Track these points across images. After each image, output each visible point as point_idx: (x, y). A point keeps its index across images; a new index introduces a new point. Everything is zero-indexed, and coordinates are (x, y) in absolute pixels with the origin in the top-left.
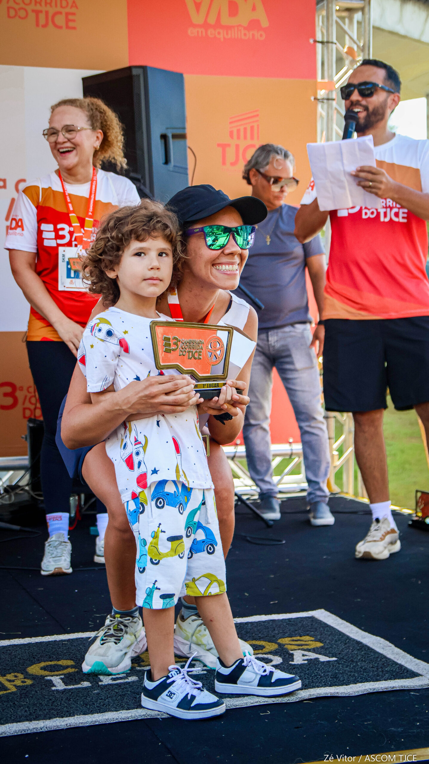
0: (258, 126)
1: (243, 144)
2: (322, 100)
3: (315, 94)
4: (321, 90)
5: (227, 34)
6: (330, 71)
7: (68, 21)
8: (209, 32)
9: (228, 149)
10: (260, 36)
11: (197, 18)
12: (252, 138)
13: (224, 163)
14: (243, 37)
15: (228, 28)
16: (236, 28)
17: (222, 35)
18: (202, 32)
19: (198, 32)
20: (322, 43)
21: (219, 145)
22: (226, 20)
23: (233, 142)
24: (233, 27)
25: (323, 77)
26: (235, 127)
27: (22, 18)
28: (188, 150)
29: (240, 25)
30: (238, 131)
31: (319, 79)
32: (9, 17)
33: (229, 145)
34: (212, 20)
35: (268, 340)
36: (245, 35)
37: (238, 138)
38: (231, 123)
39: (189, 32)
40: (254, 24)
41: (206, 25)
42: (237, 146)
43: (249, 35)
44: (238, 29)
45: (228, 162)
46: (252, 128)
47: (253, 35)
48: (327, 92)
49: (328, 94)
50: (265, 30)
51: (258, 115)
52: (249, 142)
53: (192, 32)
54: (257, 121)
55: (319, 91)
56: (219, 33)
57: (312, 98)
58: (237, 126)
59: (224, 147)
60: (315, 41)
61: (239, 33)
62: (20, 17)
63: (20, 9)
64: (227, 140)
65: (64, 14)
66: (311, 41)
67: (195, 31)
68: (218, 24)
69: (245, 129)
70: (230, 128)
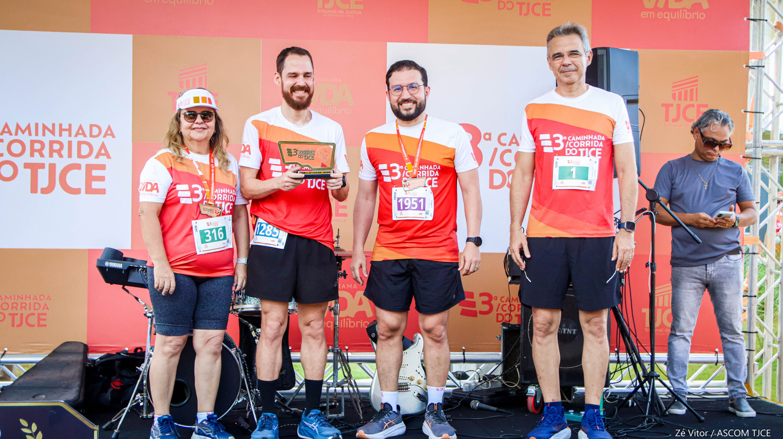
0: (697, 88)
1: (683, 104)
2: (752, 67)
3: (748, 62)
4: (752, 59)
5: (673, 16)
6: (761, 43)
7: (544, 10)
8: (658, 15)
9: (670, 108)
10: (702, 16)
11: (649, 5)
12: (692, 99)
13: (667, 119)
14: (686, 17)
15: (675, 10)
16: (681, 10)
17: (669, 16)
18: (652, 15)
19: (649, 14)
20: (753, 20)
21: (663, 105)
22: (672, 5)
23: (675, 103)
24: (679, 10)
25: (754, 48)
26: (677, 90)
27: (509, 9)
28: (640, 113)
29: (684, 8)
30: (680, 94)
31: (751, 51)
32: (499, 8)
33: (672, 105)
34: (661, 5)
35: (706, 270)
36: (688, 16)
37: (680, 99)
38: (673, 87)
39: (642, 14)
40: (697, 7)
41: (656, 9)
42: (679, 106)
43: (692, 16)
44: (682, 12)
45: (670, 119)
46: (692, 91)
47: (695, 16)
48: (757, 60)
49: (758, 63)
50: (705, 11)
51: (697, 81)
52: (689, 102)
53: (644, 15)
54: (697, 85)
55: (750, 61)
56: (667, 15)
57: (744, 66)
58: (679, 89)
59: (667, 106)
60: (749, 19)
61: (683, 13)
62: (507, 8)
63: (507, 2)
64: (670, 101)
65: (542, 5)
66: (745, 19)
67: (646, 14)
68: (666, 8)
69: (686, 92)
70: (673, 91)
